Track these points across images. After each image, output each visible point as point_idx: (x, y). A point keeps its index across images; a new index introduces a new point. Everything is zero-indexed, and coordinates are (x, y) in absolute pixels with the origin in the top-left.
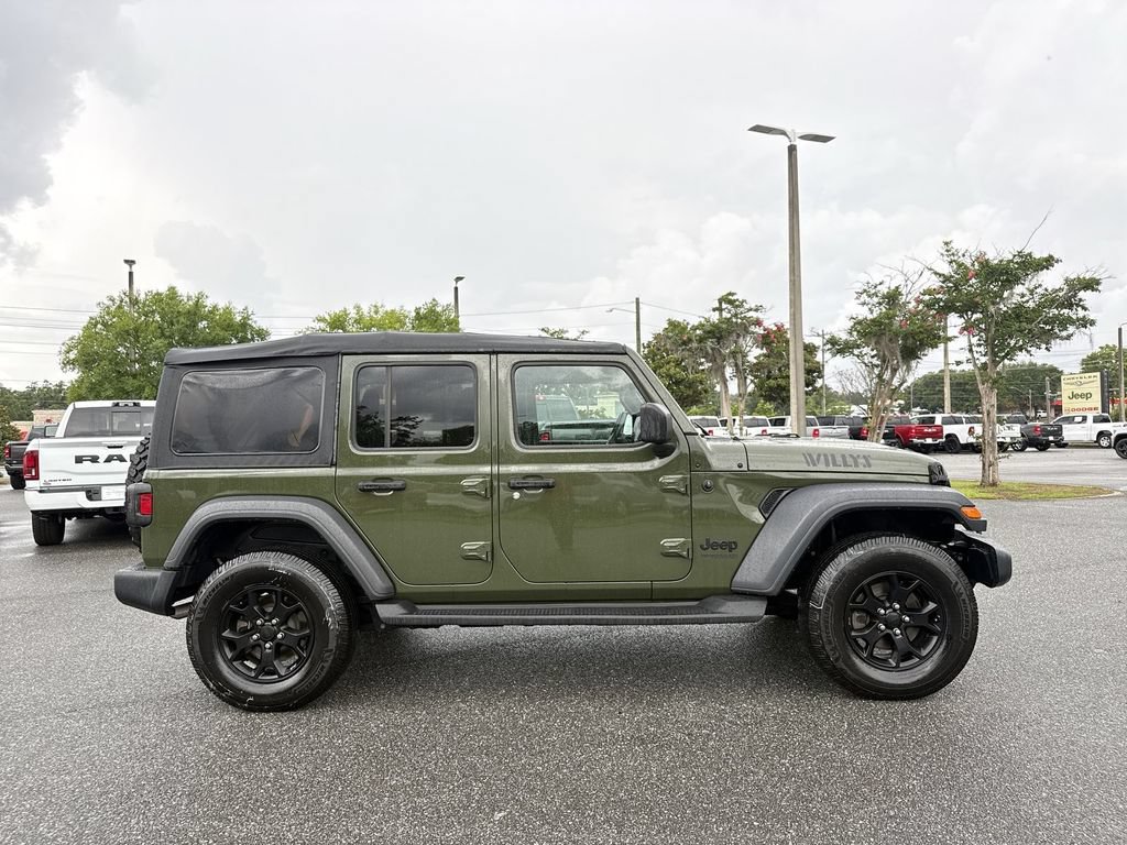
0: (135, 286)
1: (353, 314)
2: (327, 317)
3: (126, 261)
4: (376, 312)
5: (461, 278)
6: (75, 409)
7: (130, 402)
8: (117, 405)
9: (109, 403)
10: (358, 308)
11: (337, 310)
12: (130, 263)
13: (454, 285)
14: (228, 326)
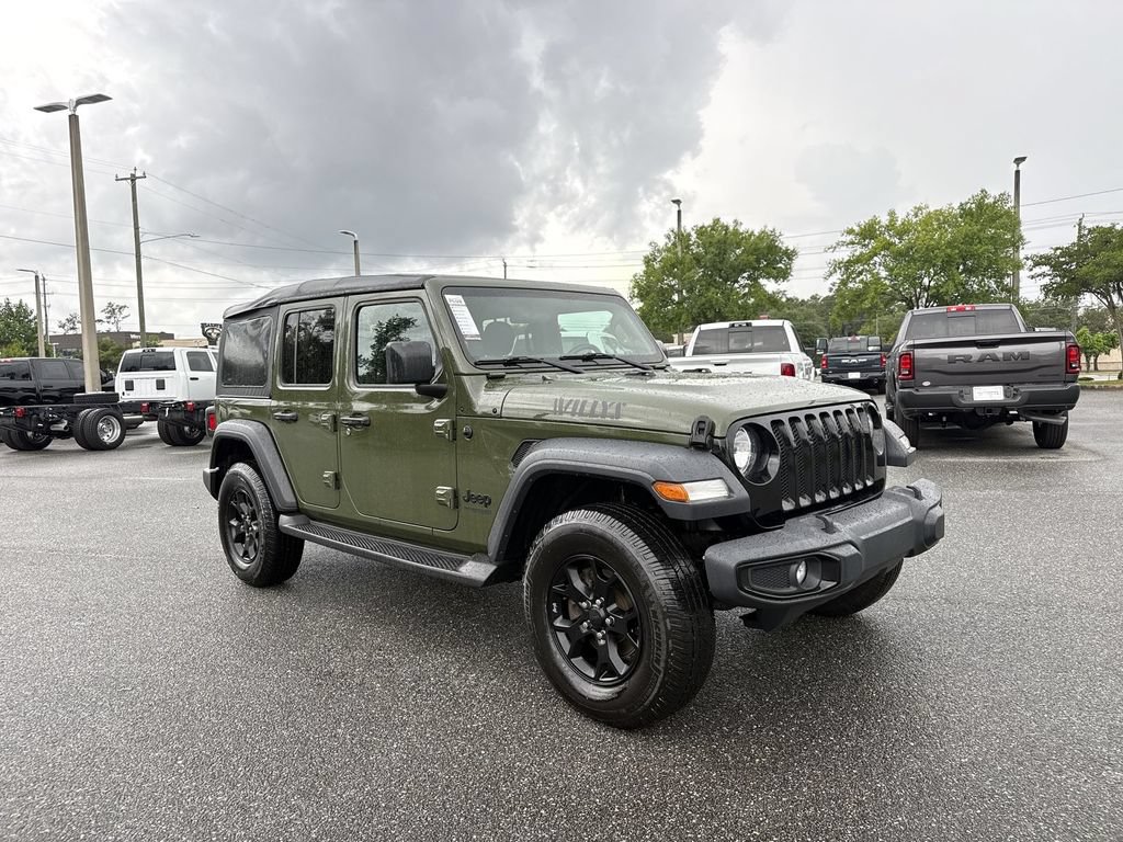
0: (683, 223)
1: (885, 220)
2: (857, 229)
3: (674, 201)
4: (916, 215)
5: (1023, 159)
6: (701, 331)
7: (744, 322)
8: (733, 325)
9: (725, 325)
10: (892, 214)
11: (865, 220)
12: (677, 202)
13: (1015, 169)
14: (755, 250)
